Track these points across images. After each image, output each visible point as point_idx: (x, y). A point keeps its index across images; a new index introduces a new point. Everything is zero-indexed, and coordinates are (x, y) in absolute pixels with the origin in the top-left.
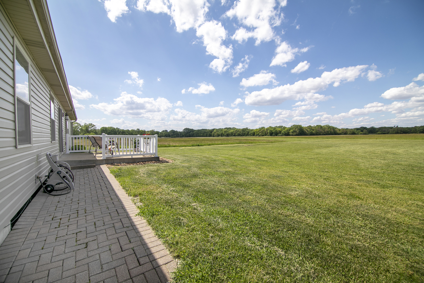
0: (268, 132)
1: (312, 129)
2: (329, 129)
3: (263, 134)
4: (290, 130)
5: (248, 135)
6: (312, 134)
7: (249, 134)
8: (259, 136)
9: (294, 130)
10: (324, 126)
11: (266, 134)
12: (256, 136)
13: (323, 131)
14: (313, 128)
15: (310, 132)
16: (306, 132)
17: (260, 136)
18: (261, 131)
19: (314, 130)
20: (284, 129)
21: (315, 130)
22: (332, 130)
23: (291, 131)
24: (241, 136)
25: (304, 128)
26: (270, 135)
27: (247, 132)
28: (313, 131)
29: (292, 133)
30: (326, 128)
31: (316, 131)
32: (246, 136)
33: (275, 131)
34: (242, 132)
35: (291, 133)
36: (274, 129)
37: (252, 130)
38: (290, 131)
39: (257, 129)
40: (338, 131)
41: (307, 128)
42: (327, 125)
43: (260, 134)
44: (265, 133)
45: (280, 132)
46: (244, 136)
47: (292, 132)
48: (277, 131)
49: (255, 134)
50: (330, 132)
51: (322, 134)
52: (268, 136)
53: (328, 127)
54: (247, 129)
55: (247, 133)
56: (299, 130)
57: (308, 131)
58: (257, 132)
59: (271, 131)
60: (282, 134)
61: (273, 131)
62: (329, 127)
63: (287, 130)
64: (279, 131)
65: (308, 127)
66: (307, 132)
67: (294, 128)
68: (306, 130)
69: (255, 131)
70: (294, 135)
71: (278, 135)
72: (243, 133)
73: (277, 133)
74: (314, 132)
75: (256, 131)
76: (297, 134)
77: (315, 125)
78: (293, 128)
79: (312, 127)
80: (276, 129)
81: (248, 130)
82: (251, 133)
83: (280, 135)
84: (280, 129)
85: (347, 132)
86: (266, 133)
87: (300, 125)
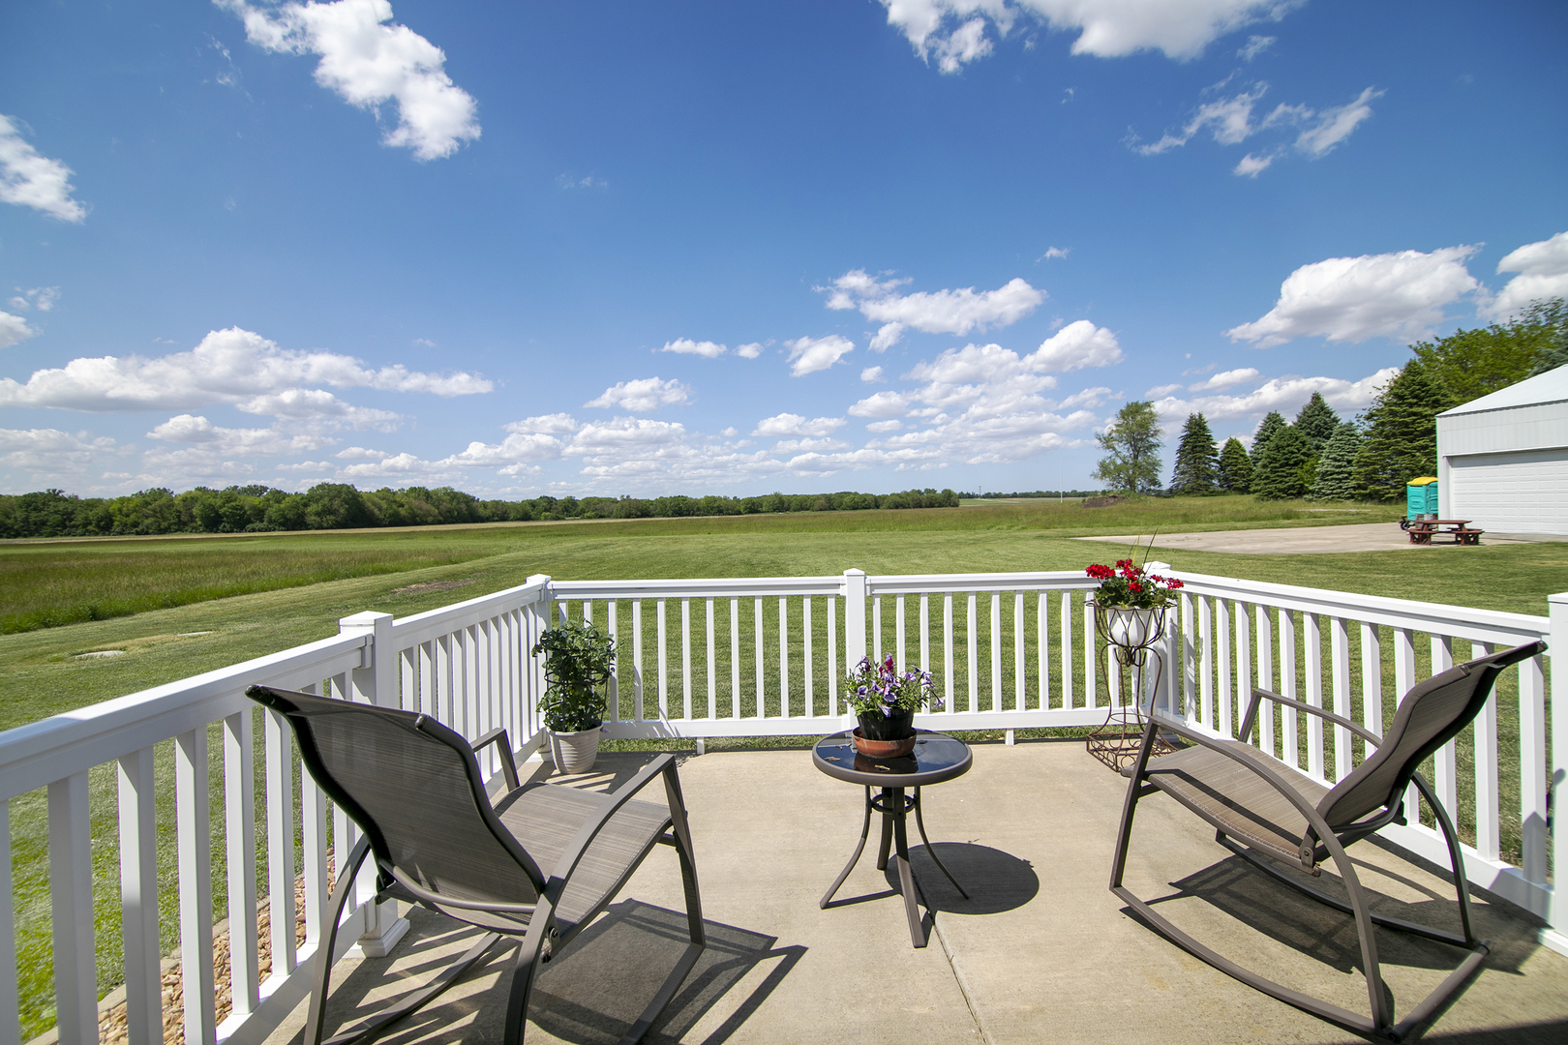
0: (195, 511)
1: (395, 502)
2: (454, 504)
3: (164, 524)
4: (306, 505)
5: (65, 527)
6: (397, 521)
7: (74, 526)
8: (138, 533)
9: (324, 506)
10: (436, 492)
11: (185, 524)
12: (121, 533)
13: (433, 509)
14: (398, 499)
15: (391, 511)
16: (374, 514)
17: (147, 533)
18: (154, 511)
19: (402, 506)
20: (278, 502)
21: (406, 507)
22: (463, 506)
23: (313, 508)
24: (15, 536)
25: (365, 498)
26: (207, 527)
27: (56, 512)
28: (400, 509)
29: (318, 519)
30: (445, 498)
31: (412, 509)
32: (53, 534)
33: (234, 508)
34: (20, 514)
35: (311, 519)
36: (228, 502)
37: (92, 504)
38: (309, 509)
39: (122, 500)
40: (481, 511)
41: (376, 499)
42: (444, 488)
43: (150, 520)
44: (179, 517)
45: (259, 514)
46: (41, 535)
47: (318, 514)
48: (242, 508)
49: (112, 521)
50: (456, 513)
51: (430, 519)
52: (195, 530)
53: (449, 494)
54: (54, 496)
55: (58, 517)
56: (347, 503)
57: (380, 509)
58: (127, 516)
59: (211, 507)
60: (270, 521)
61: (222, 511)
62: (454, 496)
63: (296, 506)
64: (254, 508)
65: (380, 494)
66: (376, 511)
67: (326, 499)
68: (374, 504)
69: (115, 507)
70: (325, 525)
71: (250, 526)
72: (26, 520)
73: (242, 516)
74: (402, 511)
75: (120, 510)
76: (339, 519)
77: (407, 488)
78: (322, 497)
79: (394, 493)
80: (236, 500)
81: (61, 506)
82: (86, 518)
83: (257, 525)
84: (256, 501)
85: (506, 512)
86: (184, 518)
87: (348, 487)
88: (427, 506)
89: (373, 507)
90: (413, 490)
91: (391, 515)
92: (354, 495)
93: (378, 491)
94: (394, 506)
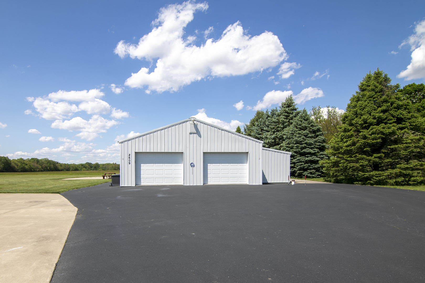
88: (36, 165)
89: (14, 165)
90: (32, 159)
91: (23, 168)
92: (6, 160)
93: (18, 159)
94: (23, 165)
